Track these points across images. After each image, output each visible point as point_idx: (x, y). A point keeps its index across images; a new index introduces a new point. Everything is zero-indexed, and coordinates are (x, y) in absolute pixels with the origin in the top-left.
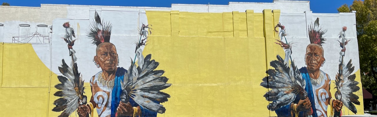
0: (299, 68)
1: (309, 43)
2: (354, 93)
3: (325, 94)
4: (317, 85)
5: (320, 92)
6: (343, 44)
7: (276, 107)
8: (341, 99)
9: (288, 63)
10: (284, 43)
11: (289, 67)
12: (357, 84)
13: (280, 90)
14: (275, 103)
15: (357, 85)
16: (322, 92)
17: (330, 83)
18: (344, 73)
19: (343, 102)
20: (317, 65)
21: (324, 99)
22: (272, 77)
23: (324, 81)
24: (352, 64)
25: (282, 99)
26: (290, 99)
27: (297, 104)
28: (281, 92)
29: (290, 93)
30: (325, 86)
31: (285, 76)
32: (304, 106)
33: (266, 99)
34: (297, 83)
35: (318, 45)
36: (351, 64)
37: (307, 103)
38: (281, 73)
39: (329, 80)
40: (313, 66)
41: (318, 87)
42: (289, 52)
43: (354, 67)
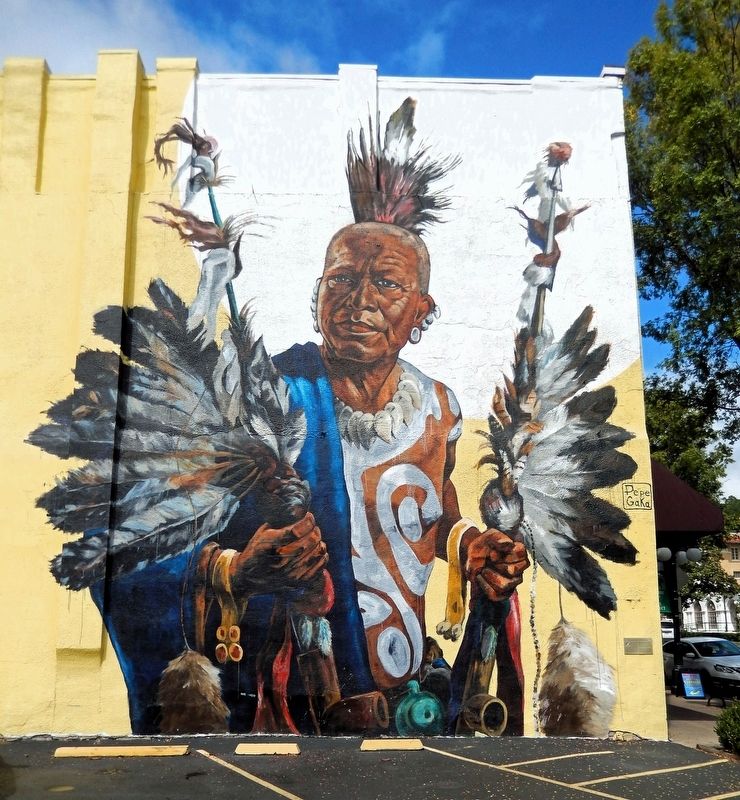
0: (275, 346)
1: (348, 218)
2: (599, 493)
3: (420, 495)
4: (376, 443)
5: (391, 484)
6: (545, 226)
7: (99, 566)
8: (519, 523)
9: (212, 322)
10: (202, 219)
11: (213, 345)
12: (621, 443)
13: (141, 467)
14: (95, 541)
15: (620, 450)
16: (402, 482)
17: (453, 432)
18: (544, 379)
19: (527, 546)
20: (386, 333)
21: (411, 526)
22: (93, 396)
23: (422, 423)
24: (594, 334)
25: (148, 521)
26: (201, 520)
27: (240, 548)
28: (147, 482)
29: (206, 485)
30: (426, 450)
31: (186, 393)
32: (285, 562)
33: (48, 519)
34: (252, 430)
35: (398, 232)
36: (590, 329)
37: (304, 543)
38: (166, 376)
39: (451, 420)
40: (360, 339)
41: (378, 453)
42: (223, 265)
43: (605, 350)
